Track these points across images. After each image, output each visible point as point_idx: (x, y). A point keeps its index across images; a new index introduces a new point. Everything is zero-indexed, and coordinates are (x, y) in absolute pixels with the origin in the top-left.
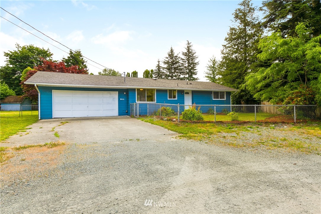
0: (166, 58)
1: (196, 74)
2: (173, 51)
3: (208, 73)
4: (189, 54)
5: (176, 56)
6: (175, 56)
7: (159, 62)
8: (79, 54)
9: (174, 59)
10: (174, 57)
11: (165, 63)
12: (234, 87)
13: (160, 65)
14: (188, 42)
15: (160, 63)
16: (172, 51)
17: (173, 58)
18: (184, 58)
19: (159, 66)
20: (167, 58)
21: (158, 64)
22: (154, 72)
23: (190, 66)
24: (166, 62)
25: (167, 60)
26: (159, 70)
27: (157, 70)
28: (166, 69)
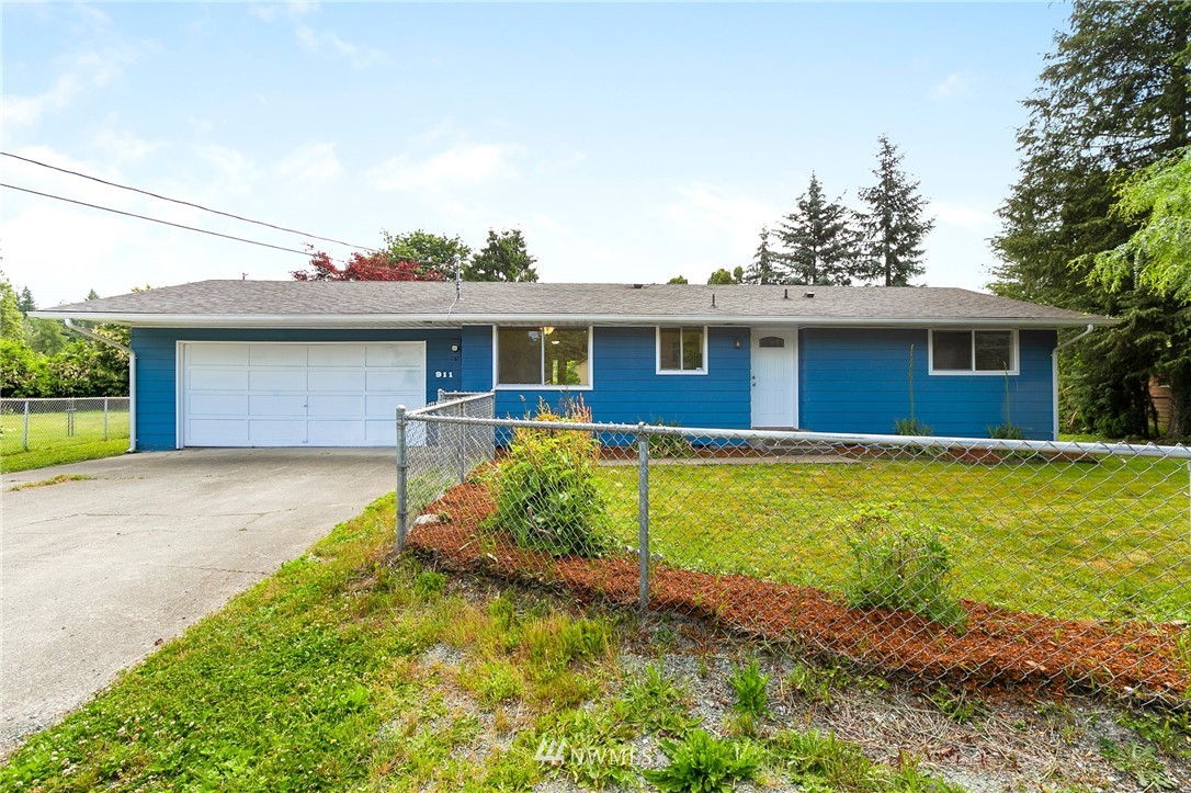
0: (790, 218)
1: (921, 272)
2: (819, 189)
3: (998, 271)
4: (890, 193)
5: (834, 208)
6: (828, 208)
7: (765, 236)
8: (517, 240)
9: (824, 218)
10: (824, 212)
11: (788, 238)
12: (1094, 305)
13: (766, 247)
14: (887, 147)
15: (770, 239)
16: (814, 189)
17: (821, 216)
18: (869, 212)
19: (764, 250)
20: (794, 218)
21: (763, 246)
22: (744, 276)
23: (894, 240)
24: (789, 232)
25: (797, 225)
26: (766, 268)
27: (759, 266)
28: (792, 259)
